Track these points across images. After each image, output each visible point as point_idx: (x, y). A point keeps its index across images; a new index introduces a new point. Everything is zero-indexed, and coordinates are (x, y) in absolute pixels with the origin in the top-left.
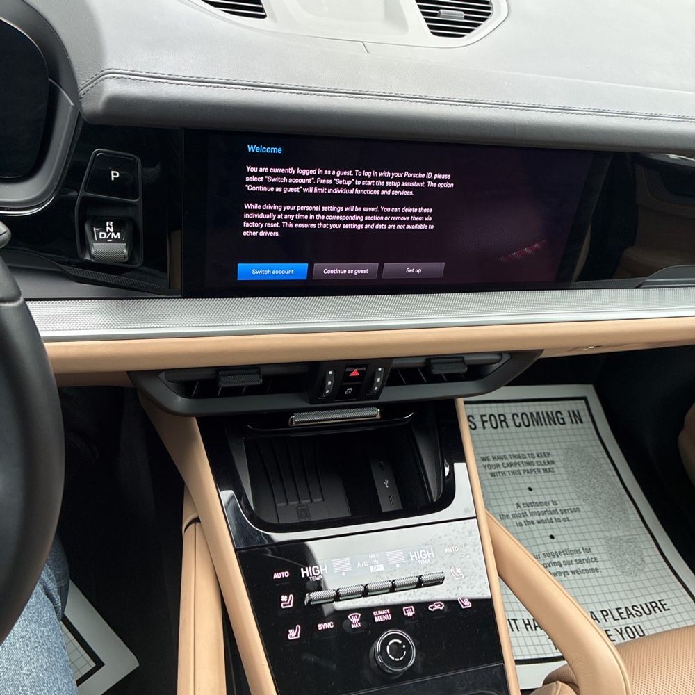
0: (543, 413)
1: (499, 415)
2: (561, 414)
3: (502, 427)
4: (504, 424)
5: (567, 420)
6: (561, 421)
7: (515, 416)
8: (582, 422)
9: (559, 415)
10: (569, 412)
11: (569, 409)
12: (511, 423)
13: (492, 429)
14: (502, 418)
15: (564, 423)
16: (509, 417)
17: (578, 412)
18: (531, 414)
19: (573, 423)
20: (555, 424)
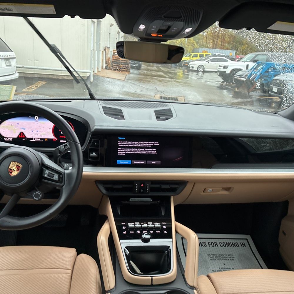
0: (231, 243)
1: (215, 243)
2: (238, 243)
3: (216, 246)
4: (216, 245)
5: (240, 245)
6: (238, 246)
7: (221, 243)
8: (245, 246)
9: (237, 244)
10: (241, 243)
11: (241, 242)
12: (219, 245)
13: (212, 247)
14: (216, 244)
15: (239, 246)
16: (218, 244)
17: (244, 243)
18: (226, 243)
19: (242, 246)
20: (235, 246)
